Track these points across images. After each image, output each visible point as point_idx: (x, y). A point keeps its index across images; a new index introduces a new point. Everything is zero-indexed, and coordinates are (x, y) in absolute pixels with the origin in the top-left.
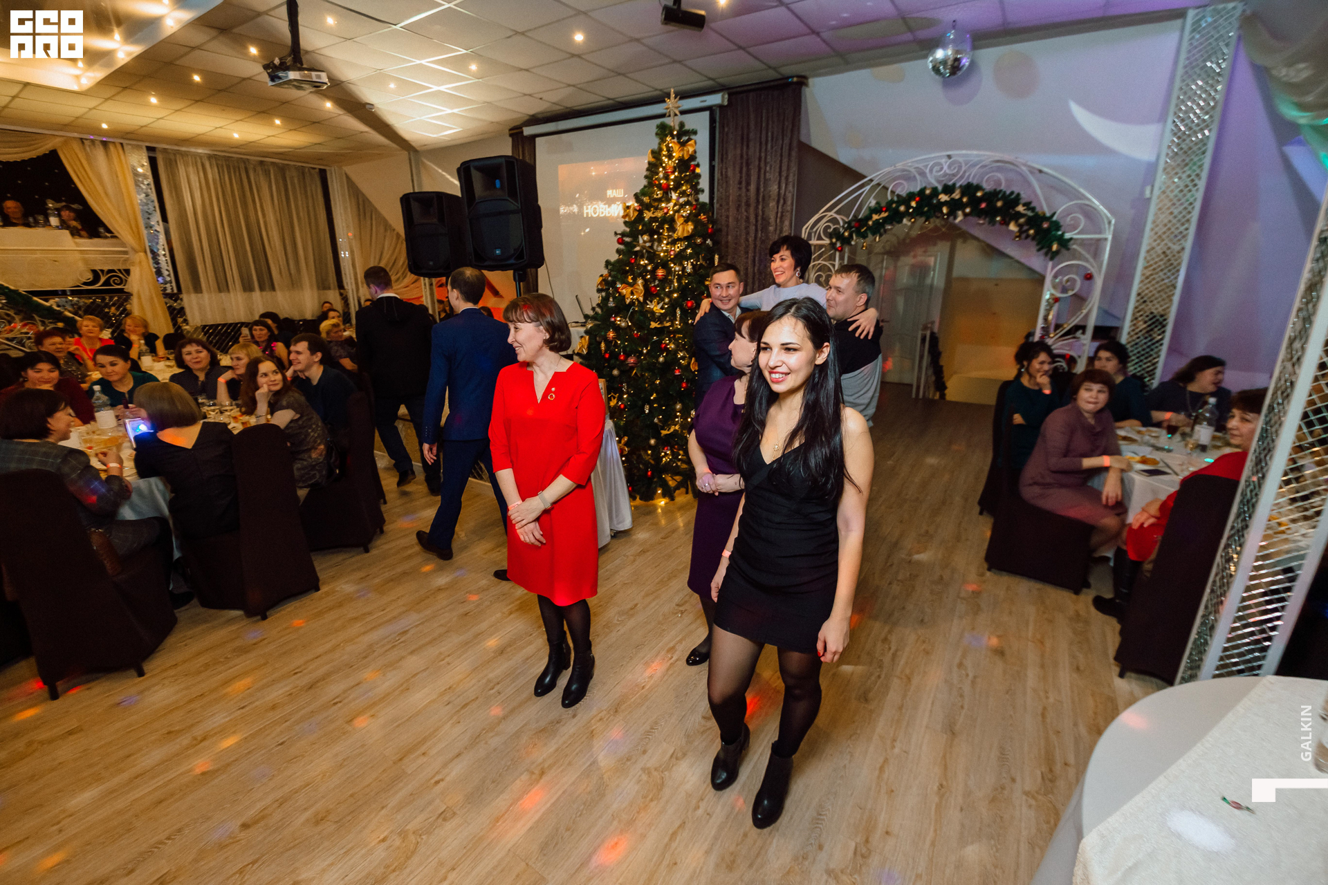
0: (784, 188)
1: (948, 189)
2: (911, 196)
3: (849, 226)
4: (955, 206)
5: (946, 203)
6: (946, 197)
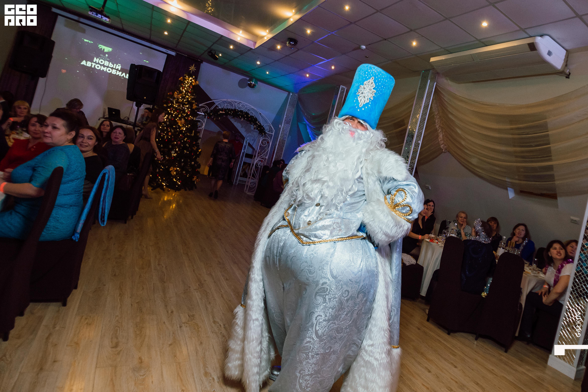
1: (241, 111)
2: (231, 110)
3: (211, 111)
6: (241, 114)
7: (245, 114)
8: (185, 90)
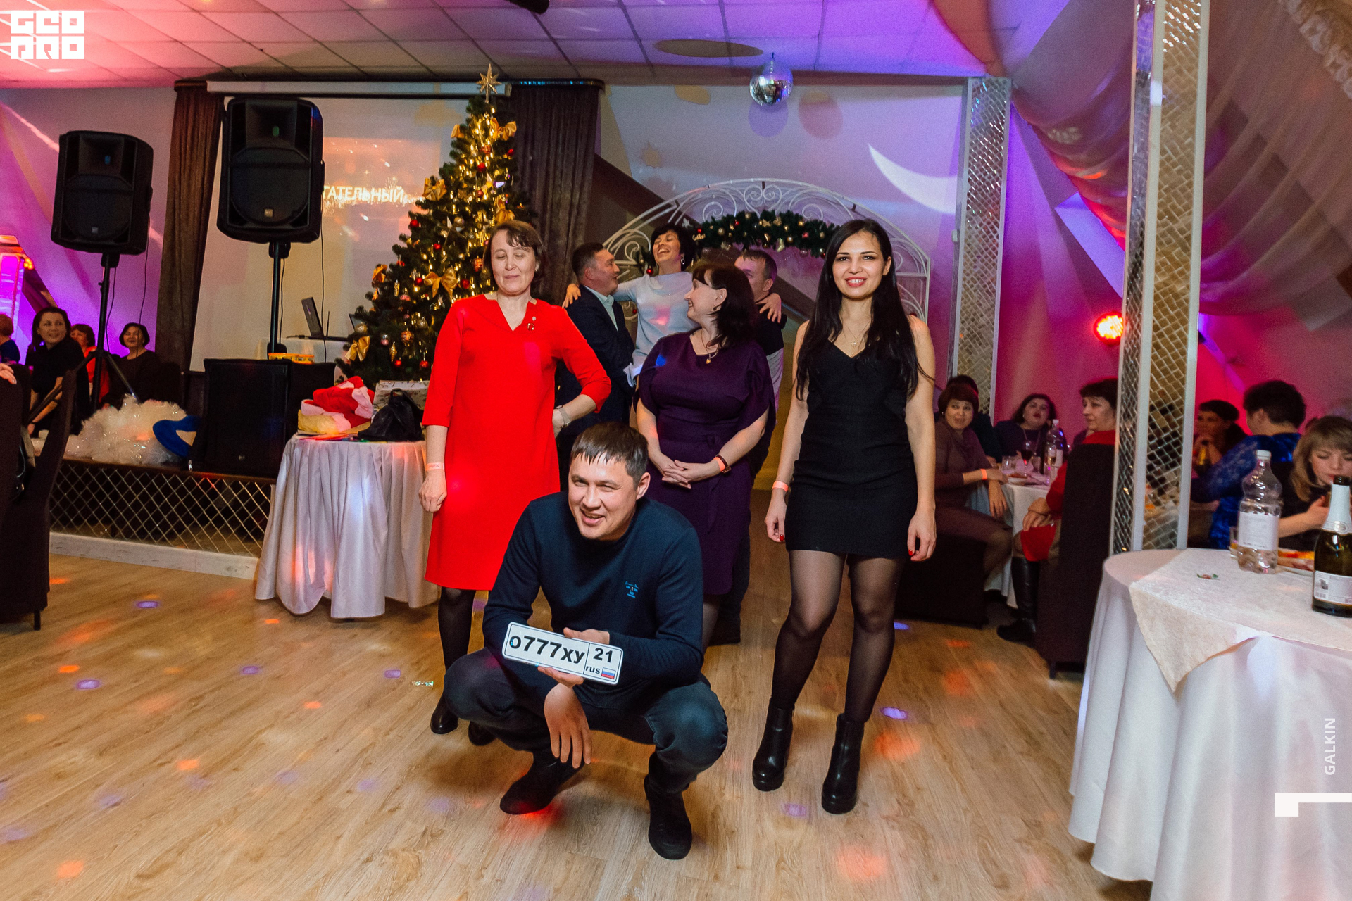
0: (578, 196)
1: (768, 216)
2: (728, 220)
4: (776, 233)
5: (767, 230)
6: (766, 224)
7: (784, 223)
8: (468, 167)
